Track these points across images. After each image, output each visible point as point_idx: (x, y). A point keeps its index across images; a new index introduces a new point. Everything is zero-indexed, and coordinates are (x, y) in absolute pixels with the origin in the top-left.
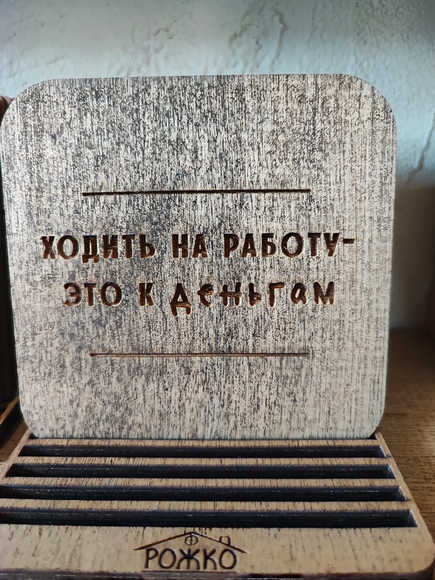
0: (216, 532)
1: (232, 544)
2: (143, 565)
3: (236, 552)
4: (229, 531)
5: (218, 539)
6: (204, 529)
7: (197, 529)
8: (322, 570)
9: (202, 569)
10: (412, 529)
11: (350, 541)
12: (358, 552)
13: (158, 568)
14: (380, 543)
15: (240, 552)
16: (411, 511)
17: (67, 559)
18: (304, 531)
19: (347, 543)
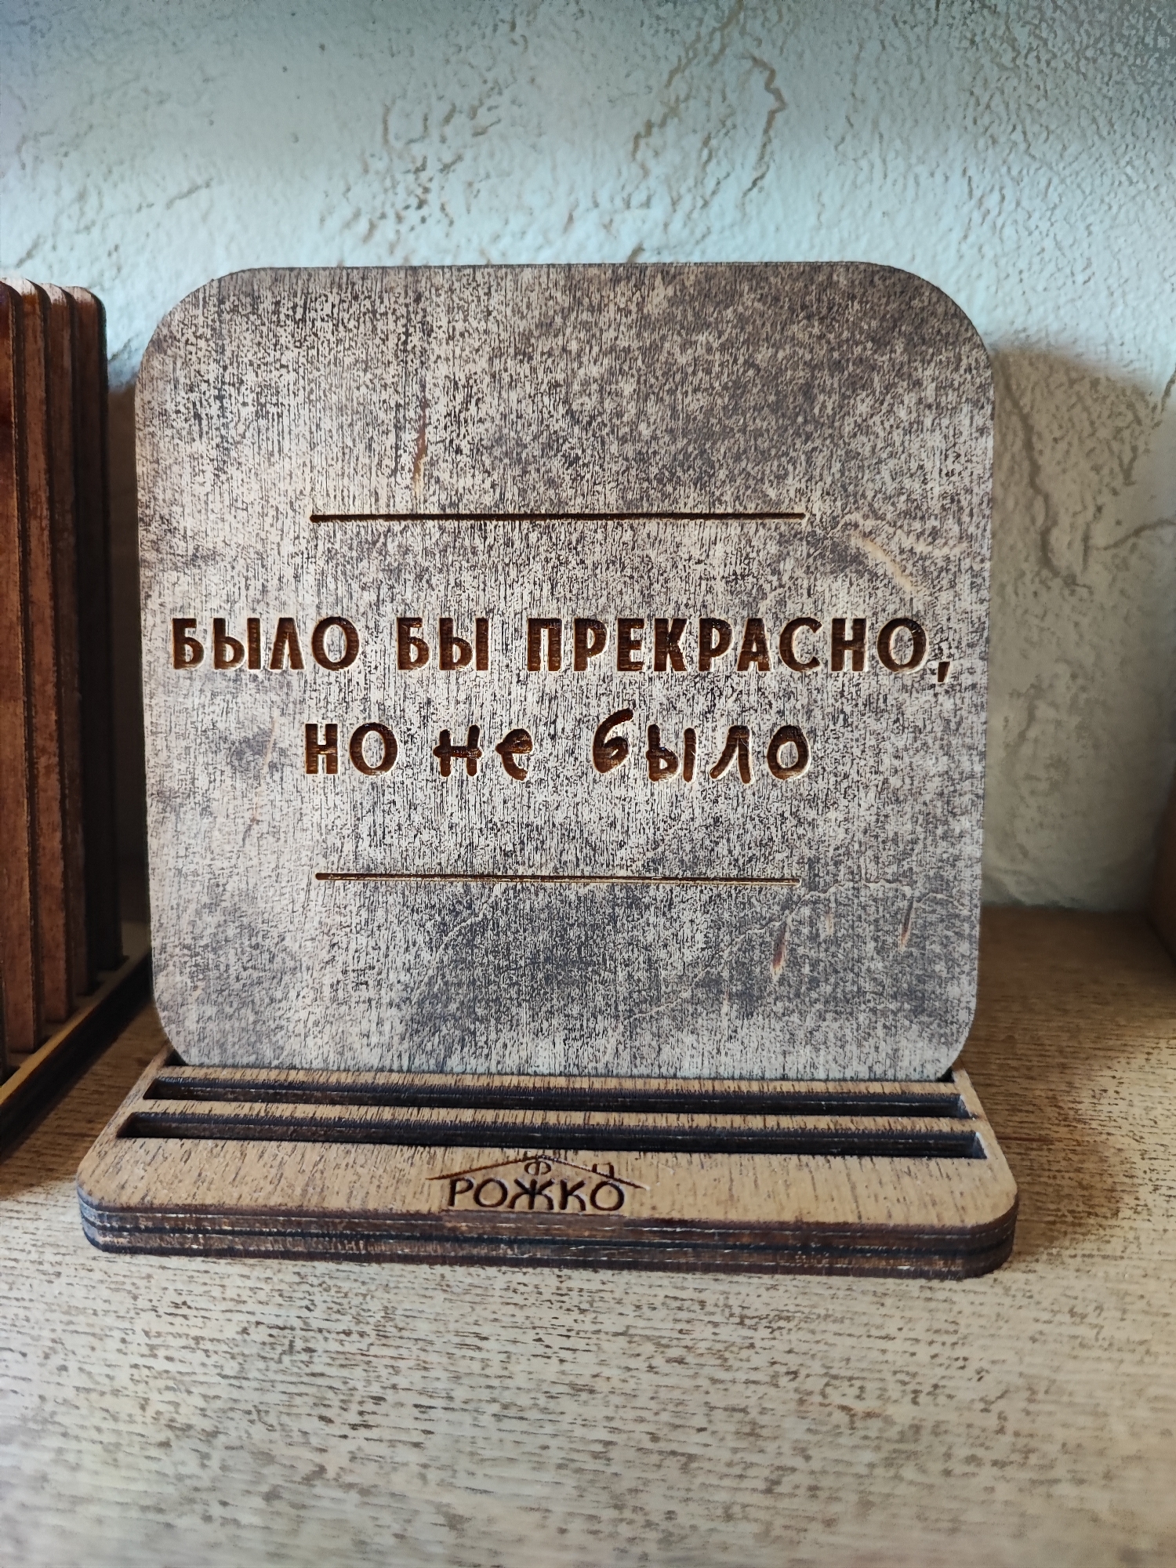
0: (586, 1157)
1: (616, 1176)
2: (445, 1201)
3: (622, 1187)
4: (611, 1156)
5: (590, 1168)
6: (562, 1152)
7: (549, 1153)
8: (788, 1217)
9: (556, 1209)
10: (975, 1161)
11: (848, 1175)
12: (861, 1190)
13: (473, 1206)
14: (906, 1180)
15: (631, 1188)
16: (978, 1134)
17: (298, 1191)
18: (760, 1159)
19: (843, 1178)
